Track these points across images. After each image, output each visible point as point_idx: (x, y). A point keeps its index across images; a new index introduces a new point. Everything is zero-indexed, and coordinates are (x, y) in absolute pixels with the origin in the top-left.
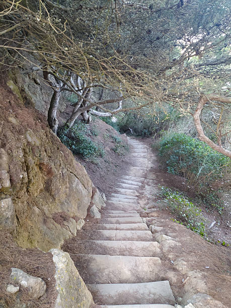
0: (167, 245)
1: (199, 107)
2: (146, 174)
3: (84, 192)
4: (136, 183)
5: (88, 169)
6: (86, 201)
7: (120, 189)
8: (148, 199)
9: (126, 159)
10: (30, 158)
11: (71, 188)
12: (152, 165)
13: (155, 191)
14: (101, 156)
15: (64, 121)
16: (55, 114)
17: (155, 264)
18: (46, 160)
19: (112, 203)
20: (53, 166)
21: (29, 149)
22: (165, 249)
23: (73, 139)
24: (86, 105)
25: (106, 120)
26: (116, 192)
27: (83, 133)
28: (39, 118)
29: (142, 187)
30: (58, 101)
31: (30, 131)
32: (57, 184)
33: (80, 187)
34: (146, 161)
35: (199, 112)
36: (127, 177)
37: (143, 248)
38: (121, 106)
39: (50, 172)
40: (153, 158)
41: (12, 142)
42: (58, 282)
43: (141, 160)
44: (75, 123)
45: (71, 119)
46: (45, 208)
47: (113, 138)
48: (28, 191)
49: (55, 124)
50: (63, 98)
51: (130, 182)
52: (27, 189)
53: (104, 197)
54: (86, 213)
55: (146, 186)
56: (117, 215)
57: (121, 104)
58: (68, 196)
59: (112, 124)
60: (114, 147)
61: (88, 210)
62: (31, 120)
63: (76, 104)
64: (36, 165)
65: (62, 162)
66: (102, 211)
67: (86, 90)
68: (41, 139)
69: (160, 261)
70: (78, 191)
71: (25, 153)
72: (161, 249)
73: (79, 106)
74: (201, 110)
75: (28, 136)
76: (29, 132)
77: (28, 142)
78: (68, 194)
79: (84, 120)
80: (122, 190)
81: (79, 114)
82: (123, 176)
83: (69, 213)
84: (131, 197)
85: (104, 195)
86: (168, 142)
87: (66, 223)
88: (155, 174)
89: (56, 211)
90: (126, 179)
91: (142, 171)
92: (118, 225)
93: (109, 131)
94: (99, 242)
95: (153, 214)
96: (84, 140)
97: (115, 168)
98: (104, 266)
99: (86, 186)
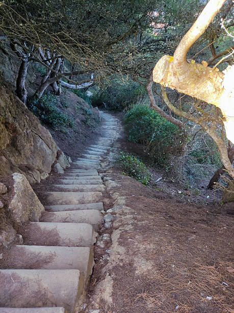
0: (111, 186)
2: (113, 144)
3: (48, 151)
4: (102, 151)
6: (51, 159)
7: (86, 155)
8: (110, 162)
9: (96, 131)
11: (35, 147)
12: (120, 136)
14: (70, 126)
15: (33, 91)
16: (23, 83)
17: (97, 196)
18: (11, 120)
19: (77, 164)
20: (17, 125)
22: (108, 189)
23: (42, 109)
26: (82, 157)
27: (53, 104)
29: (107, 154)
30: (26, 71)
32: (21, 141)
33: (45, 146)
34: (114, 132)
36: (95, 146)
37: (92, 189)
39: (15, 130)
40: (122, 130)
42: (16, 188)
43: (110, 131)
44: (44, 93)
45: (40, 89)
46: (12, 159)
47: (83, 110)
49: (24, 94)
51: (97, 150)
54: (50, 169)
55: (111, 153)
56: (78, 171)
58: (33, 153)
59: (85, 97)
60: (84, 119)
61: (53, 166)
63: (45, 75)
64: (2, 123)
65: (26, 124)
66: (66, 169)
68: (6, 101)
69: (101, 194)
70: (42, 150)
72: (106, 189)
73: (48, 76)
78: (33, 151)
79: (54, 91)
80: (88, 156)
81: (48, 84)
82: (91, 145)
83: (34, 166)
84: (95, 161)
85: (70, 158)
86: (132, 114)
87: (30, 172)
88: (120, 143)
89: (22, 163)
90: (94, 147)
91: (109, 141)
92: (77, 177)
93: (81, 104)
94: (58, 185)
95: (109, 171)
96: (53, 111)
97: (84, 138)
98: (59, 198)
99: (50, 146)
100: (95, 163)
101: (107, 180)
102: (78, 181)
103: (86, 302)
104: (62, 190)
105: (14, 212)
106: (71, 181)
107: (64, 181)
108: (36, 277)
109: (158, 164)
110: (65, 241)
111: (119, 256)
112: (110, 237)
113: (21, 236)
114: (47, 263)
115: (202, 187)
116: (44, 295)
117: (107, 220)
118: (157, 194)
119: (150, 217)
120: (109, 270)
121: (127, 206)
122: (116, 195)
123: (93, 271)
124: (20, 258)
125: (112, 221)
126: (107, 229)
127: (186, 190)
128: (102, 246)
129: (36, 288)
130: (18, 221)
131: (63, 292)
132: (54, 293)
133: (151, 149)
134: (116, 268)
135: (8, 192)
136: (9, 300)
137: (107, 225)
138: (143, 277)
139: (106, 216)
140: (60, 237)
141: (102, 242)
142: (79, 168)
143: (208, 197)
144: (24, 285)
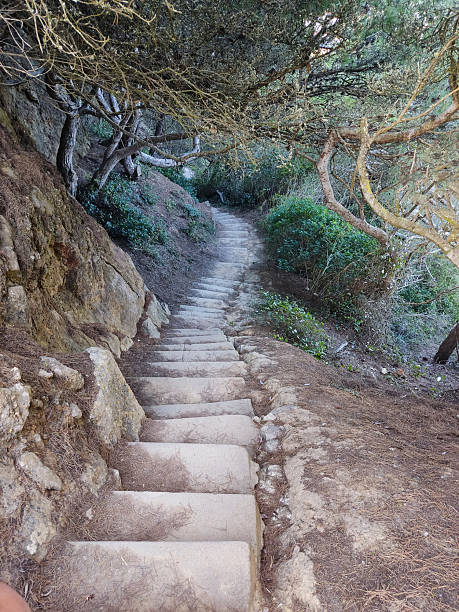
0: (258, 365)
1: (326, 150)
2: (243, 275)
3: (131, 296)
4: (224, 289)
5: (138, 263)
6: (136, 310)
7: (194, 299)
8: (243, 313)
9: (209, 249)
10: (40, 233)
11: (108, 288)
12: (256, 259)
13: (256, 300)
14: (161, 241)
15: (87, 175)
16: (70, 160)
17: (235, 386)
18: (65, 239)
19: (180, 319)
20: (77, 249)
21: (39, 219)
22: (254, 370)
23: (107, 209)
24: (130, 144)
25: (171, 174)
26: (188, 303)
27: (125, 197)
28: (46, 168)
29: (235, 296)
30: (74, 135)
31: (36, 190)
32: (85, 278)
33: (124, 287)
34: (245, 251)
35: (327, 158)
36: (209, 280)
37: (221, 370)
38: (198, 147)
39: (72, 259)
40: (258, 246)
41: (13, 206)
43: (236, 250)
44: (109, 178)
45: (102, 171)
46: (69, 315)
47: (183, 208)
48: (40, 286)
49: (71, 180)
50: (83, 129)
51: (214, 287)
52: (39, 283)
53: (167, 309)
54: (135, 330)
55: (242, 294)
56: (186, 333)
57: (198, 141)
58: (104, 300)
59: (183, 183)
60: (186, 226)
61: (140, 325)
62: (37, 172)
63: (110, 141)
64: (51, 246)
65: (91, 244)
66: (162, 329)
67: (128, 115)
68: (55, 203)
69: (244, 382)
70: (120, 293)
71: (34, 224)
72: (249, 370)
73: (116, 145)
74: (330, 155)
75: (34, 198)
76: (34, 191)
77: (35, 208)
78: (104, 297)
79: (127, 173)
80: (199, 300)
81: (116, 161)
82: (202, 279)
83: (107, 326)
84: (214, 310)
85: (166, 306)
86: (282, 216)
87: (103, 339)
88: (258, 274)
89: (86, 321)
90: (207, 283)
91: (236, 270)
92: (187, 346)
93: (177, 196)
94: (156, 364)
95: (246, 332)
96: (127, 212)
97: (187, 264)
98: (163, 391)
99: (134, 287)
100: (216, 315)
101: (246, 352)
102: (193, 355)
103: (265, 605)
104: (165, 374)
105: (99, 424)
106: (179, 355)
107: (165, 354)
108: (167, 556)
109: (338, 316)
110: (200, 480)
111: (312, 512)
112: (283, 472)
113: (117, 472)
114: (177, 526)
115: (425, 359)
116: (189, 592)
117: (269, 436)
118: (349, 380)
119: (354, 430)
120: (299, 541)
121: (302, 407)
122: (273, 384)
123: (264, 541)
124: (124, 517)
125: (279, 439)
126: (271, 455)
127: (396, 366)
128: (272, 490)
129: (171, 579)
130: (106, 442)
131: (222, 586)
132: (208, 589)
133: (322, 286)
134: (311, 537)
135: (85, 386)
136: (125, 601)
137: (271, 447)
138: (371, 557)
139: (265, 428)
140: (189, 473)
141: (268, 482)
142: (187, 326)
143: (439, 379)
144: (147, 572)
